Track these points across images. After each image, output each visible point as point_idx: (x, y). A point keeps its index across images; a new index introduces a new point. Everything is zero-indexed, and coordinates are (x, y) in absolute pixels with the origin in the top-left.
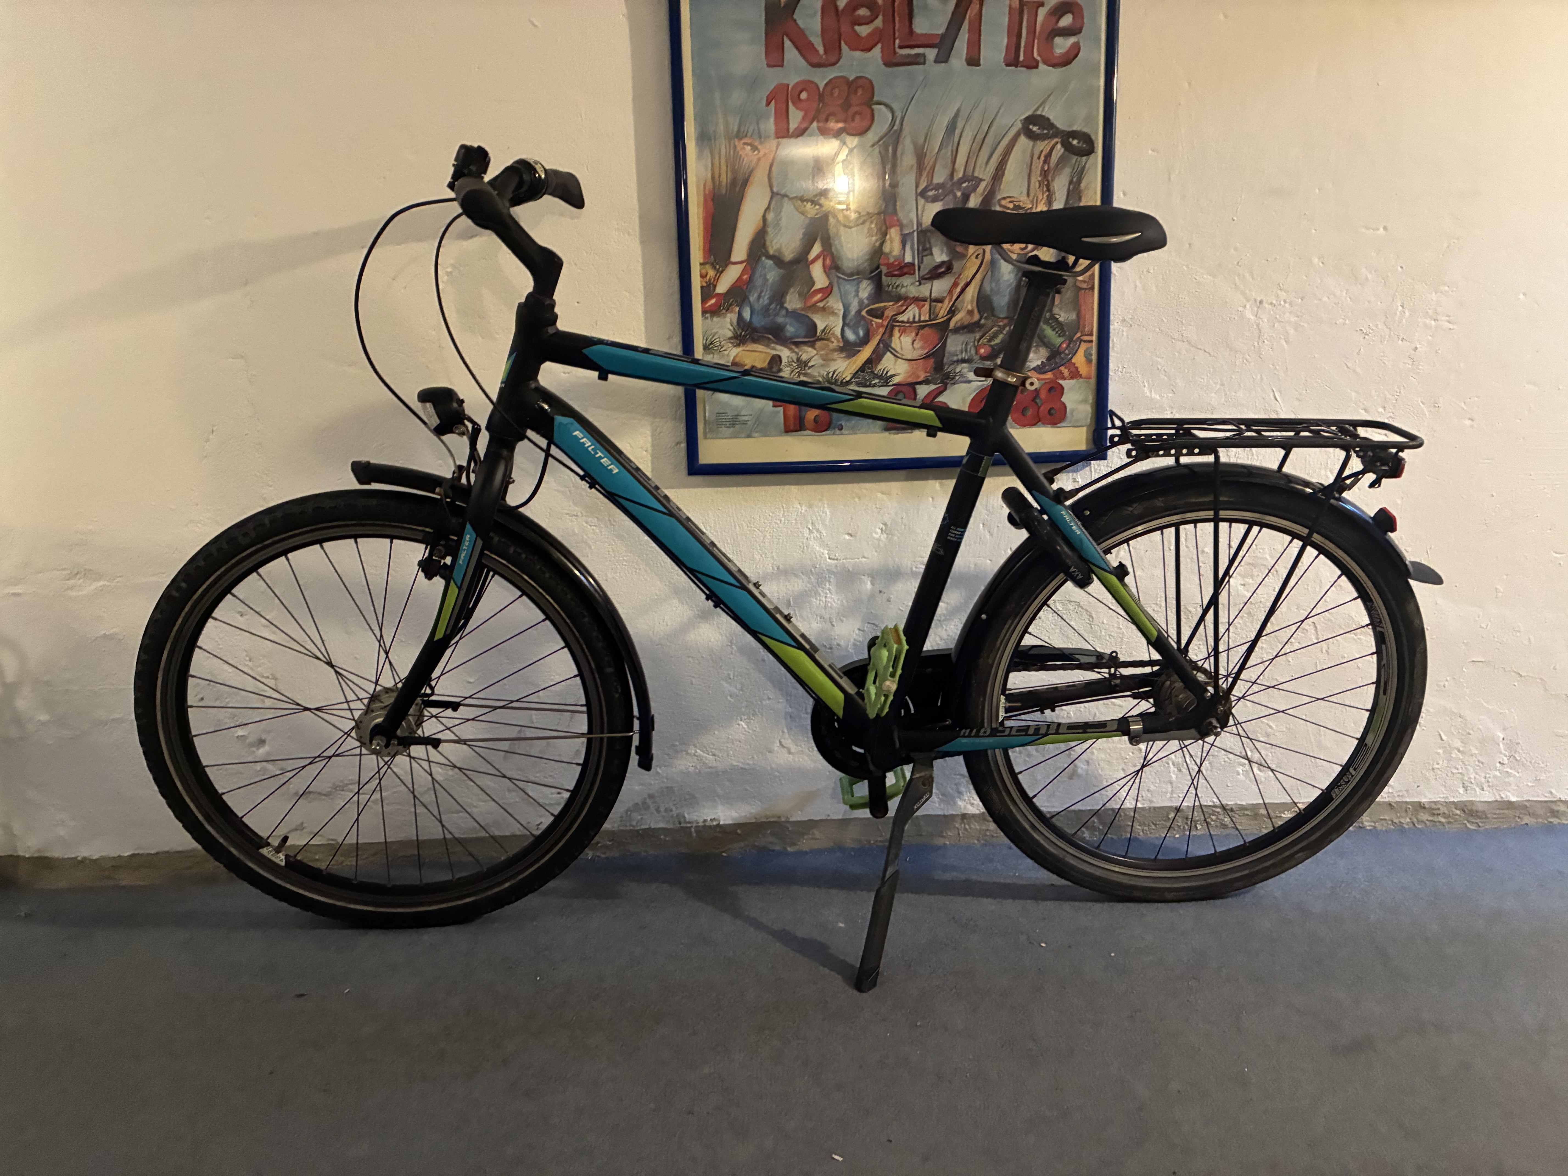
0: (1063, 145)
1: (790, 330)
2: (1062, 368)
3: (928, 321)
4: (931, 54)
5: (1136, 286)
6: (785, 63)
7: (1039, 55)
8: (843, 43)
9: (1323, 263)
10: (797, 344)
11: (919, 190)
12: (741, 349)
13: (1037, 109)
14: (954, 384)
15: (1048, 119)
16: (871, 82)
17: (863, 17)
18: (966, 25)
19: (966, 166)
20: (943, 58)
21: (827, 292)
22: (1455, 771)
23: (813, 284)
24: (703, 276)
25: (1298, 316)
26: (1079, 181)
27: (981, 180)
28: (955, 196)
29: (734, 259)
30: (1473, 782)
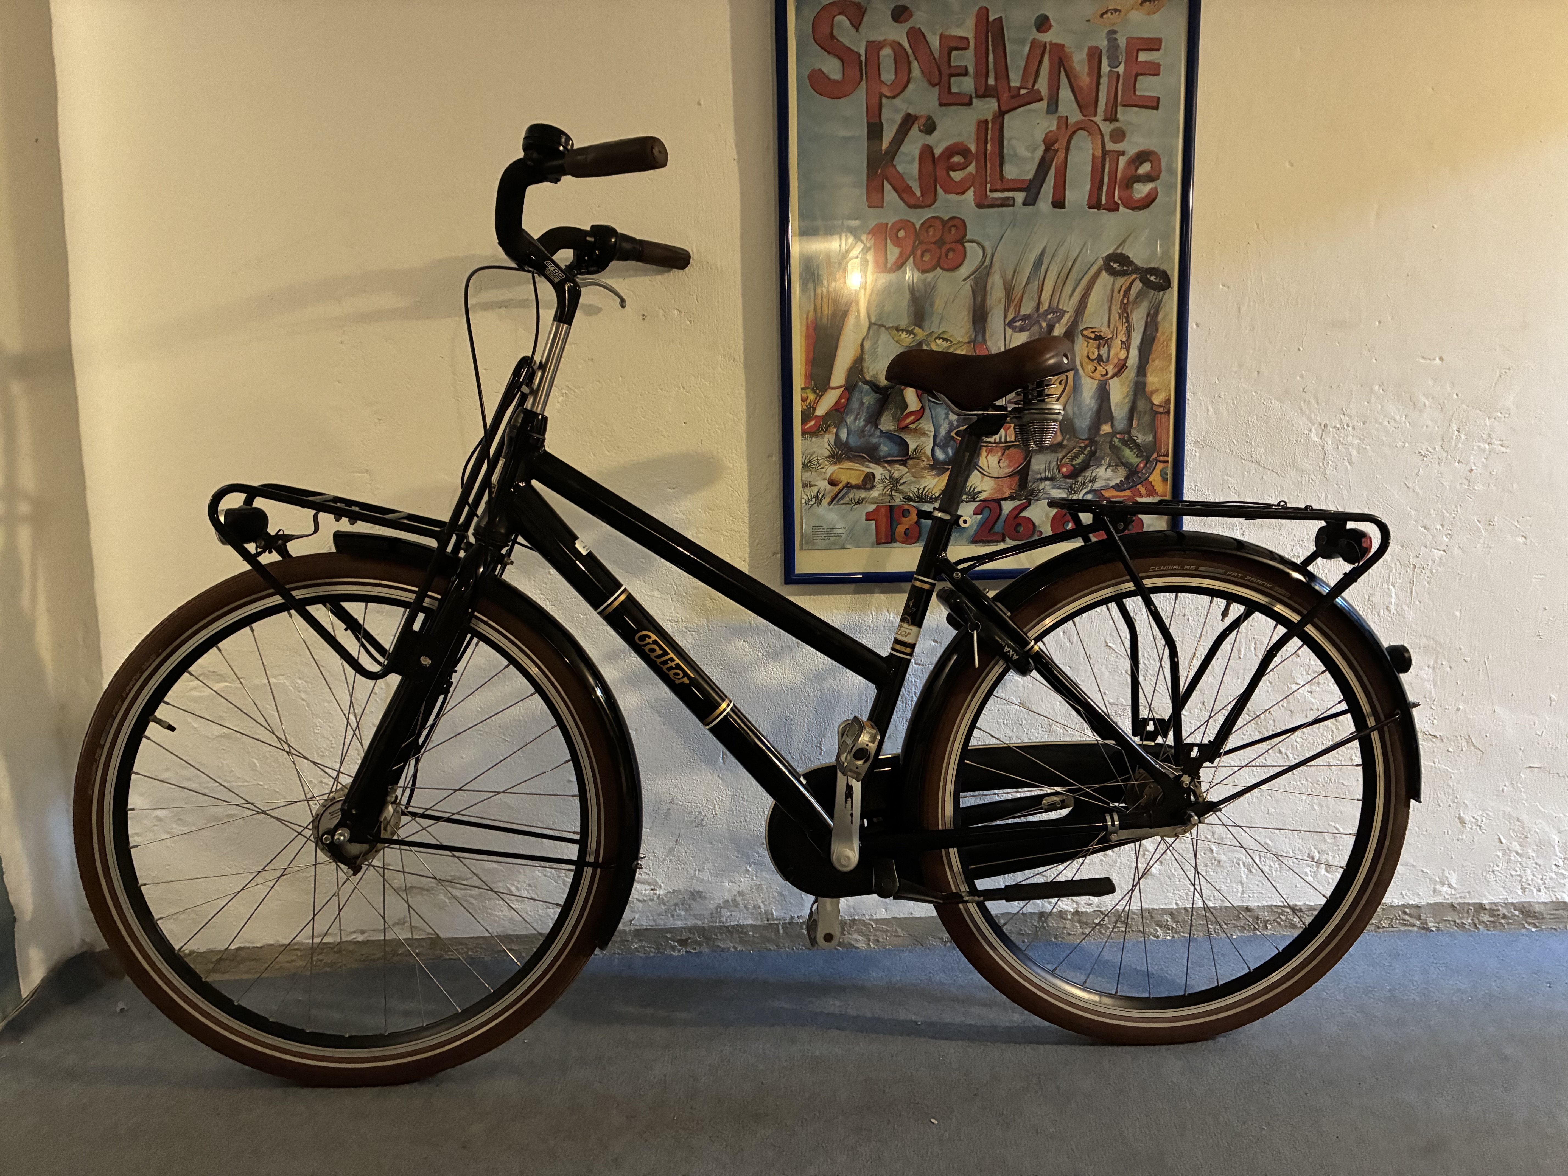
0: (1141, 281)
1: (885, 449)
2: (1139, 486)
3: (1013, 442)
4: (1020, 197)
5: (1208, 410)
6: (885, 204)
7: (1119, 198)
8: (938, 187)
9: (1383, 390)
10: (890, 462)
11: (1007, 322)
12: (838, 467)
13: (1117, 248)
14: (1037, 500)
15: (1128, 257)
16: (963, 221)
17: (958, 163)
18: (1052, 171)
19: (1051, 299)
20: (1031, 201)
21: (919, 414)
22: (1513, 873)
23: (906, 406)
24: (803, 400)
25: (1360, 439)
26: (1157, 313)
27: (1065, 312)
28: (1041, 326)
29: (832, 384)
30: (1531, 883)
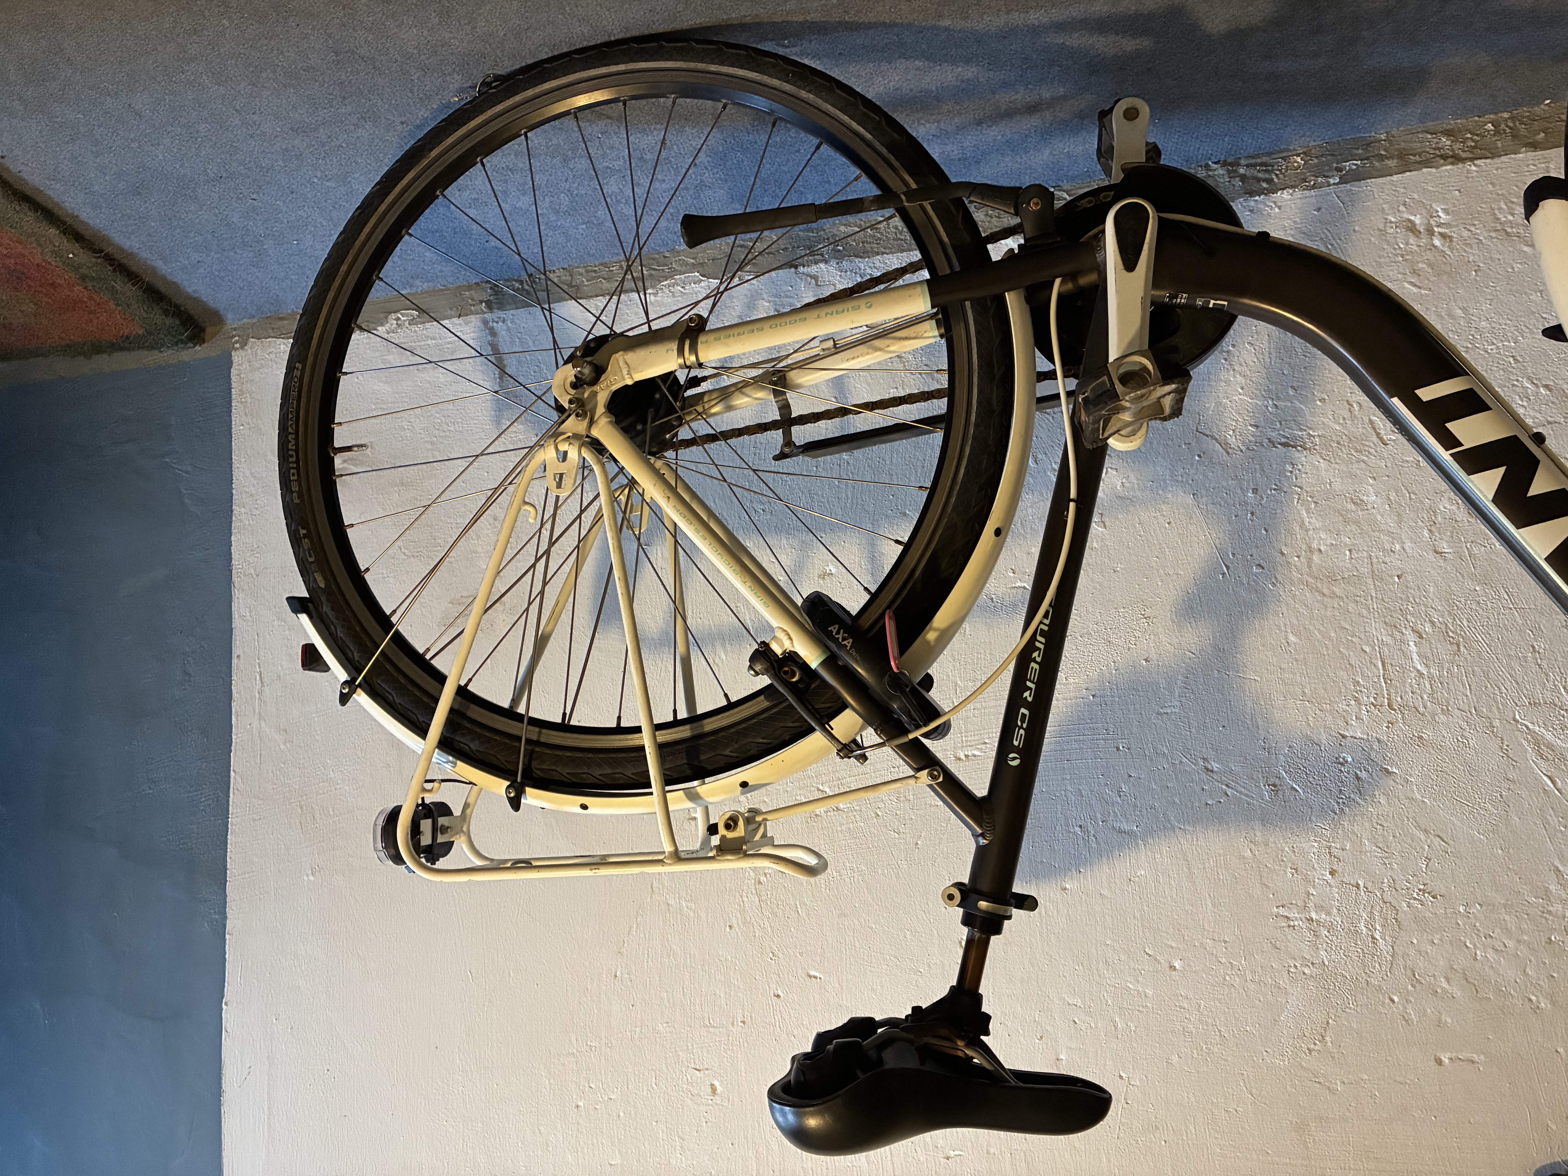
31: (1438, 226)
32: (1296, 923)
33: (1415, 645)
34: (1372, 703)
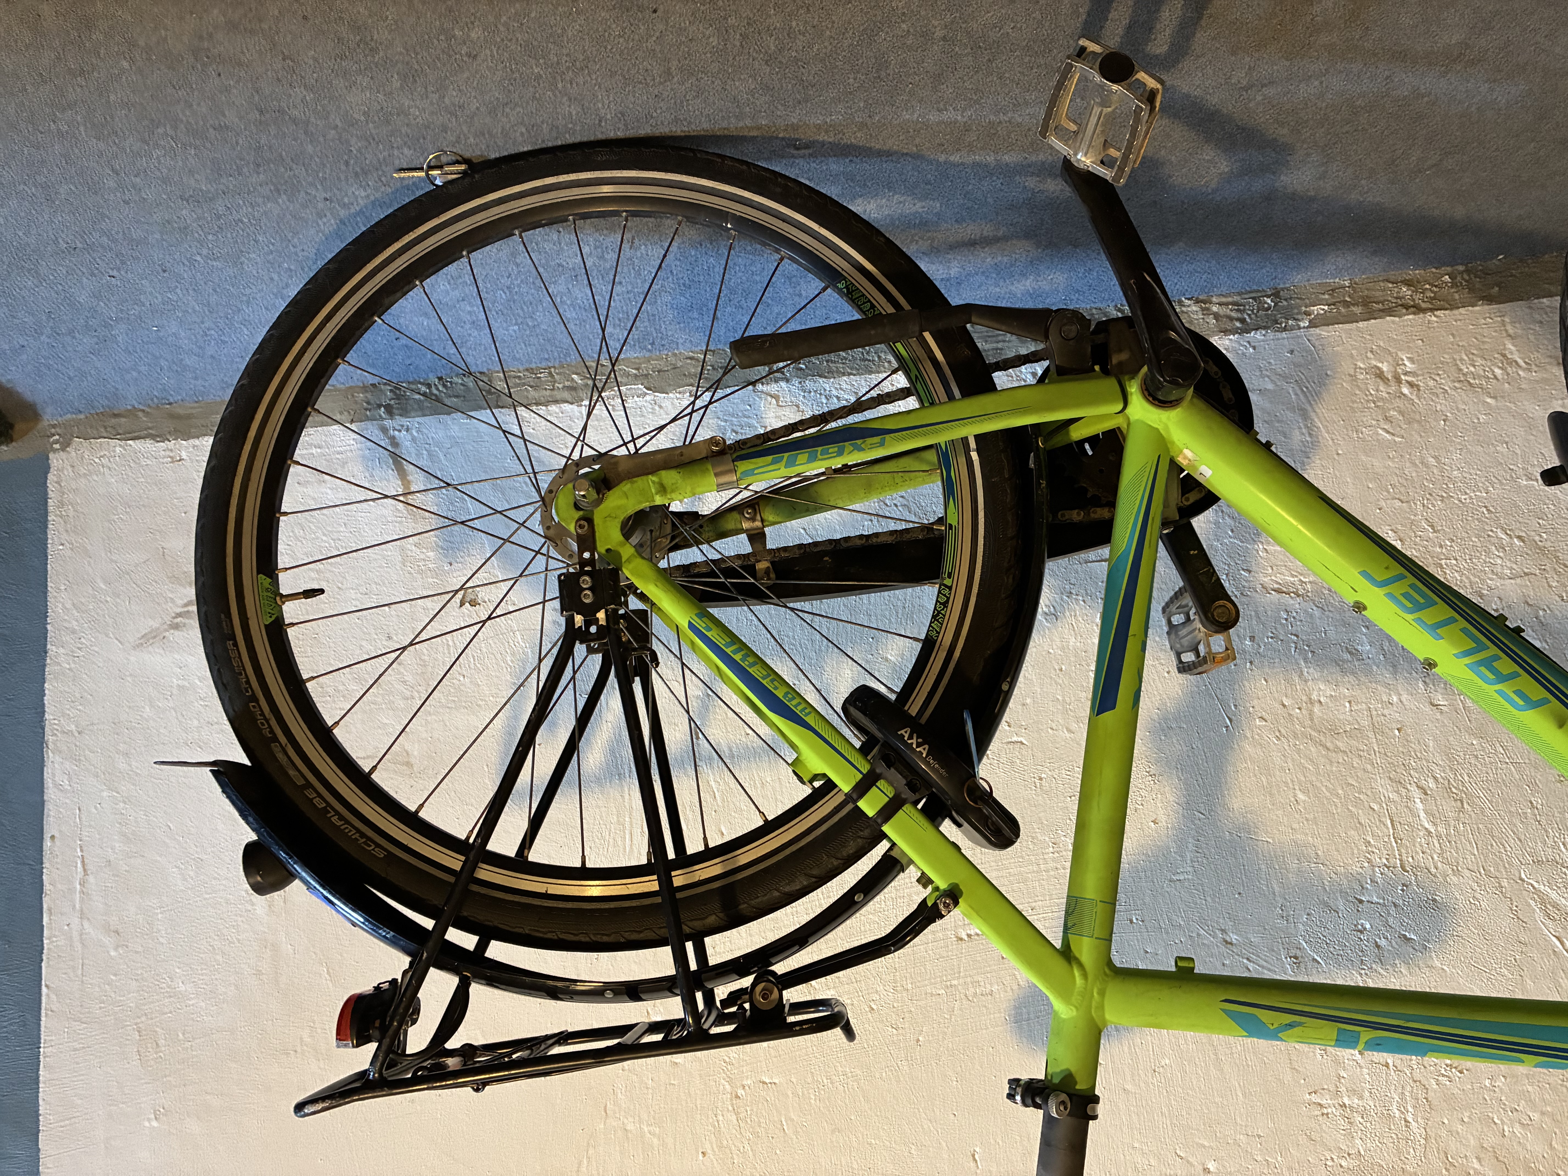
31: (1405, 374)
32: (1330, 1110)
33: (1421, 802)
34: (1385, 865)
